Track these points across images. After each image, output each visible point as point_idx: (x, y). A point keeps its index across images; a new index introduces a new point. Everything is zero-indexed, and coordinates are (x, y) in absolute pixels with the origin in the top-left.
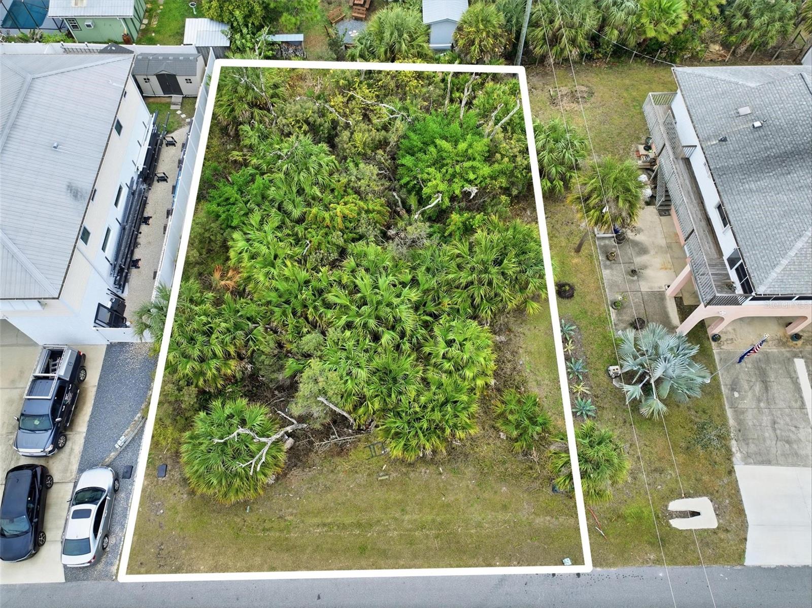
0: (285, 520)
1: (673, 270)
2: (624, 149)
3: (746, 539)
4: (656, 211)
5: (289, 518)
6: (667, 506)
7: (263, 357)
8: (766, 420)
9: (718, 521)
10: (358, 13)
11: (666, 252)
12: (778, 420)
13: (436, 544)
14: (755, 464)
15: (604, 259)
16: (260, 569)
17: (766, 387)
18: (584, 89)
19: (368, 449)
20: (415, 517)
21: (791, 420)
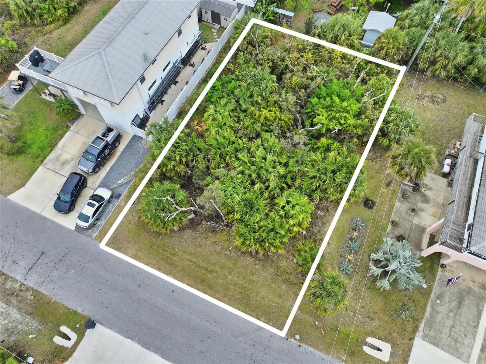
0: (175, 251)
2: (447, 140)
4: (446, 182)
5: (177, 250)
6: (366, 338)
7: (197, 170)
8: (449, 323)
9: (390, 359)
10: (331, 11)
11: (440, 208)
12: (456, 327)
13: (238, 296)
14: (428, 342)
15: (401, 196)
17: (459, 306)
18: (441, 97)
19: (227, 236)
20: (234, 279)
21: (465, 330)
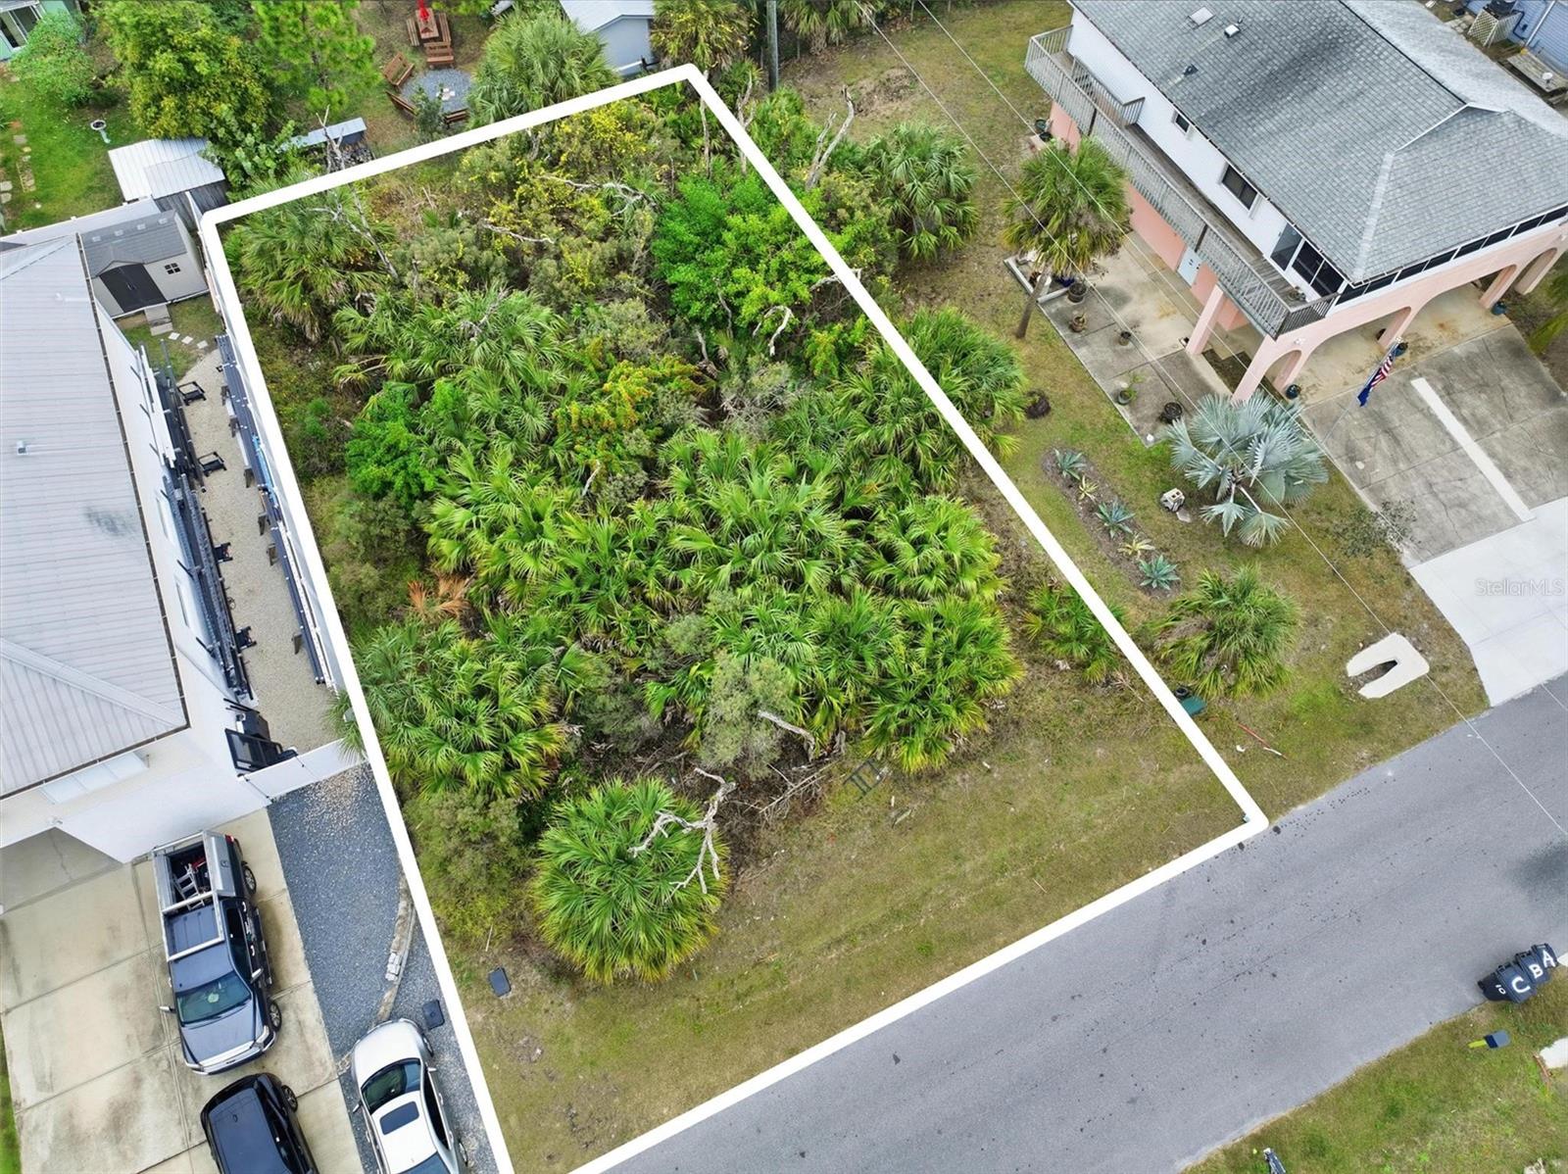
0: (768, 965)
1: (1179, 313)
2: (1010, 151)
3: (1475, 669)
5: (772, 958)
6: (1345, 673)
8: (1417, 486)
9: (1427, 660)
10: (435, 55)
11: (1156, 290)
12: (1434, 480)
13: (1039, 885)
14: (1434, 555)
15: (1069, 332)
16: (770, 1063)
17: (1396, 440)
18: (899, 72)
19: (850, 784)
20: (980, 860)
21: (1450, 472)
